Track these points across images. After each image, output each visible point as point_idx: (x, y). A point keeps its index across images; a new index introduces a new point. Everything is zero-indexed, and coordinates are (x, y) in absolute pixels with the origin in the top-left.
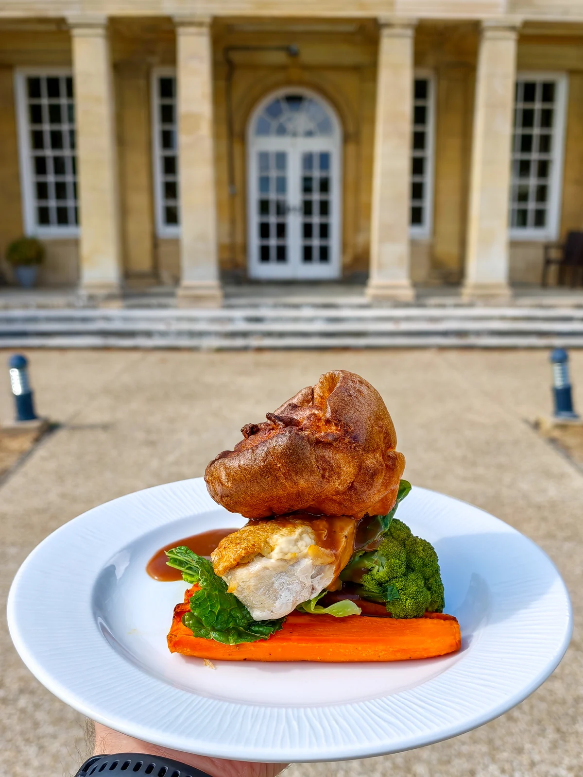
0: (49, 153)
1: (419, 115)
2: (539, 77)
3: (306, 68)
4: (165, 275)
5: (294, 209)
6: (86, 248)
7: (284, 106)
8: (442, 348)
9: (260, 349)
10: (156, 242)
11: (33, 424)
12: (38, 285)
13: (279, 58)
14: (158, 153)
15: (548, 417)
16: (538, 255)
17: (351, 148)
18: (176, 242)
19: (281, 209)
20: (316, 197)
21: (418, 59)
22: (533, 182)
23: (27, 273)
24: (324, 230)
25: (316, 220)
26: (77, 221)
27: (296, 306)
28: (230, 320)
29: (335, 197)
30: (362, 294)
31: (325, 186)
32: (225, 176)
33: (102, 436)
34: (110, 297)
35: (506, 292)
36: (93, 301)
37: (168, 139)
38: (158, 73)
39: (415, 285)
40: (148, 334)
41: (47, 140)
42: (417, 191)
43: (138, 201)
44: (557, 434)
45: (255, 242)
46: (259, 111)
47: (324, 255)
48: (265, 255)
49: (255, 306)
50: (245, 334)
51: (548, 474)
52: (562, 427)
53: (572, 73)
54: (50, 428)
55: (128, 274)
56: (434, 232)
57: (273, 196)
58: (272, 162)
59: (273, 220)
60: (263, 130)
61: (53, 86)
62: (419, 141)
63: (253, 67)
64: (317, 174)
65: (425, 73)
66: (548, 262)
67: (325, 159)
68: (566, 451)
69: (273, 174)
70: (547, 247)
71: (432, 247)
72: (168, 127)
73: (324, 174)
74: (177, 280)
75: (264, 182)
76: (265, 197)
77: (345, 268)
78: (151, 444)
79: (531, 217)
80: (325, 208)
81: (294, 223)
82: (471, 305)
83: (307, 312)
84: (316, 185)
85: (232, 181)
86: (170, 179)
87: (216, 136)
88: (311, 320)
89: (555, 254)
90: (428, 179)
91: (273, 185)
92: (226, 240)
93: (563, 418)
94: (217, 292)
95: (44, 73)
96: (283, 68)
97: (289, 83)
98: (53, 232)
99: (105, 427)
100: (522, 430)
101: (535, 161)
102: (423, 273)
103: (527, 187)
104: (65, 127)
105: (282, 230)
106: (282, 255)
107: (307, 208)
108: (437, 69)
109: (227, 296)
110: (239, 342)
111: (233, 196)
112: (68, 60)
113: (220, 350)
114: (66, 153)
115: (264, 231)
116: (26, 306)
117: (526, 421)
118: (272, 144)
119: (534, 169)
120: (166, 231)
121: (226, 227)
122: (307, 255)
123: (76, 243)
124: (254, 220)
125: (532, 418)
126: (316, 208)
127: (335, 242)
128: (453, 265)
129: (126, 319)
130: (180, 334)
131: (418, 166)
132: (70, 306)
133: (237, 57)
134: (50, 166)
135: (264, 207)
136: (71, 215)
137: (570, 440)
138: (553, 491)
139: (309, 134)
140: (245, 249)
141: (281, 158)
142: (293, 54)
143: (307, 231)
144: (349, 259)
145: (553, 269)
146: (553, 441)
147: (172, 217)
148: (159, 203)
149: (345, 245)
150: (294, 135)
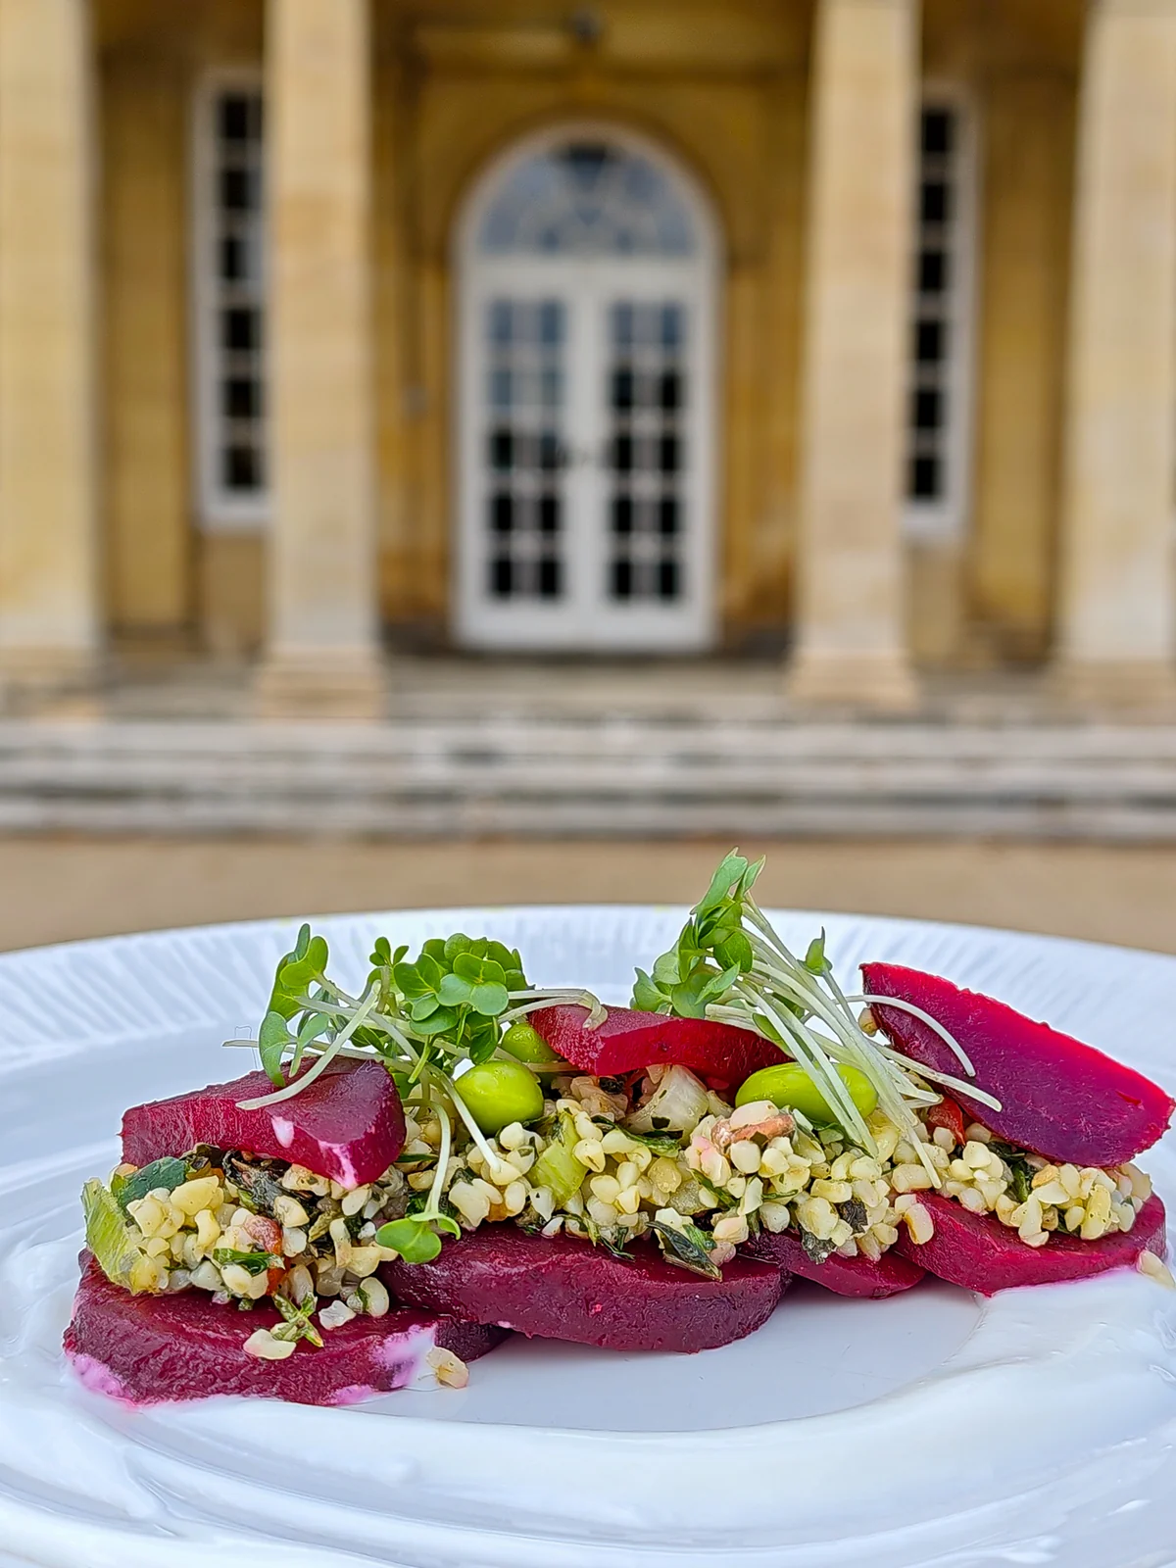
1: (933, 204)
3: (622, 72)
4: (222, 633)
5: (586, 456)
8: (996, 840)
9: (490, 838)
10: (196, 542)
13: (542, 44)
14: (208, 295)
17: (746, 292)
18: (255, 545)
19: (552, 456)
20: (646, 424)
21: (931, 51)
24: (669, 516)
25: (646, 485)
27: (590, 720)
28: (406, 757)
29: (699, 425)
31: (670, 393)
32: (394, 361)
34: (67, 693)
37: (233, 260)
38: (216, 77)
39: (922, 667)
40: (173, 794)
42: (926, 410)
43: (148, 424)
45: (474, 546)
47: (668, 582)
48: (503, 580)
49: (474, 717)
50: (444, 796)
55: (118, 627)
56: (976, 521)
57: (527, 419)
58: (526, 328)
59: (525, 485)
60: (502, 236)
62: (931, 273)
63: (476, 70)
64: (648, 362)
65: (948, 90)
67: (670, 326)
69: (528, 360)
71: (967, 565)
72: (236, 228)
73: (671, 364)
74: (254, 648)
75: (502, 386)
76: (503, 423)
77: (728, 617)
80: (670, 455)
81: (586, 493)
83: (621, 737)
84: (646, 391)
85: (413, 373)
86: (241, 367)
87: (376, 253)
88: (629, 758)
90: (958, 377)
91: (528, 389)
92: (394, 537)
94: (370, 683)
96: (556, 73)
97: (571, 109)
102: (944, 632)
105: (549, 515)
106: (549, 581)
107: (622, 454)
108: (985, 82)
110: (430, 817)
111: (416, 418)
113: (377, 839)
115: (502, 513)
118: (527, 278)
120: (226, 511)
121: (394, 506)
122: (622, 582)
124: (475, 483)
126: (647, 453)
127: (698, 547)
128: (1025, 613)
129: (113, 754)
130: (264, 794)
131: (928, 342)
133: (436, 41)
135: (503, 448)
139: (625, 244)
140: (446, 563)
141: (551, 322)
142: (585, 36)
143: (623, 516)
144: (739, 592)
147: (244, 471)
148: (211, 431)
149: (726, 557)
150: (588, 255)
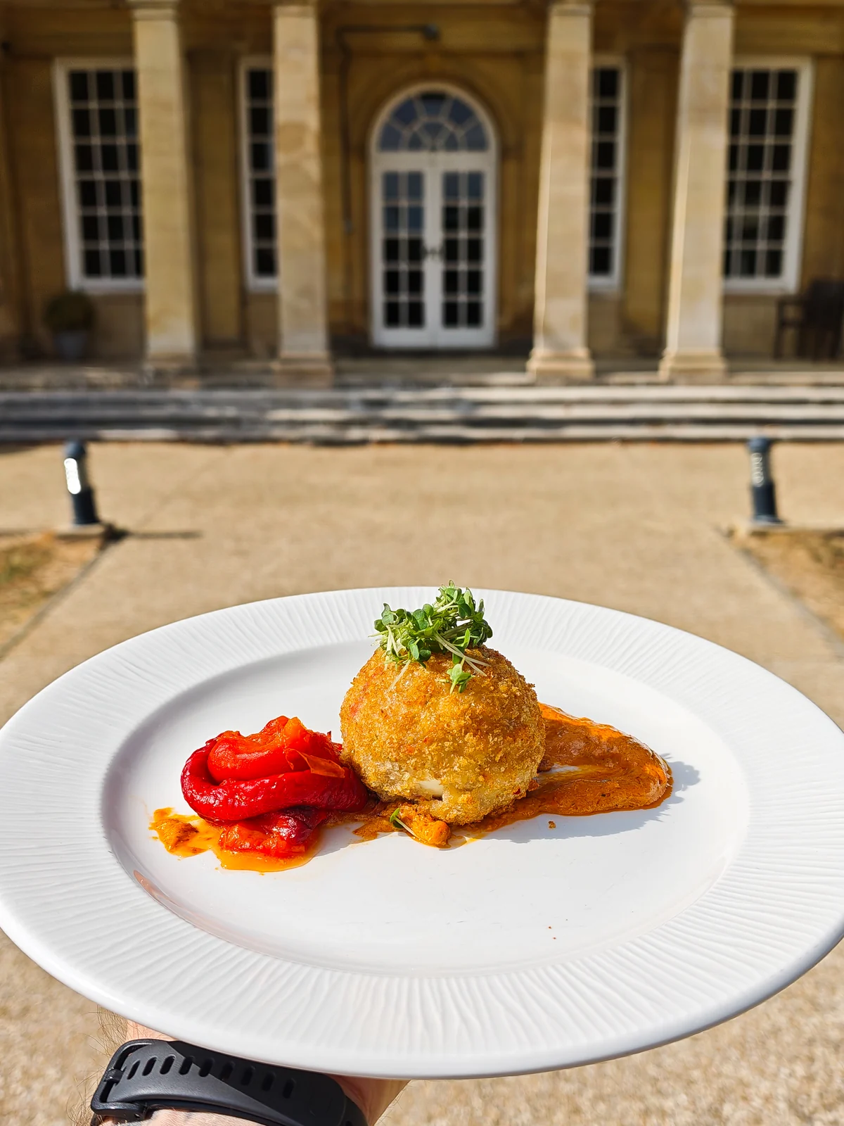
0: (99, 176)
1: (605, 120)
2: (774, 64)
3: (450, 54)
4: (257, 345)
5: (433, 252)
6: (152, 307)
7: (420, 107)
8: (627, 441)
9: (383, 443)
10: (244, 297)
11: (95, 529)
12: (87, 357)
13: (412, 41)
14: (247, 174)
15: (744, 523)
16: (768, 314)
17: (512, 167)
18: (271, 298)
19: (416, 250)
20: (463, 235)
21: (600, 41)
22: (764, 212)
23: (71, 342)
24: (475, 282)
25: (463, 266)
26: (139, 270)
27: (431, 385)
28: (346, 404)
29: (489, 235)
30: (522, 369)
31: (475, 219)
32: (338, 205)
34: (186, 373)
35: (719, 365)
36: (161, 379)
37: (261, 157)
38: (246, 64)
39: (594, 355)
40: (235, 422)
41: (98, 158)
42: (602, 226)
43: (221, 241)
44: (754, 543)
45: (379, 298)
46: (384, 116)
47: (474, 317)
48: (392, 318)
49: (377, 385)
50: (364, 423)
51: (732, 589)
52: (760, 535)
53: (819, 58)
54: (115, 535)
55: (207, 341)
56: (626, 282)
57: (403, 234)
58: (403, 187)
59: (404, 267)
60: (391, 142)
61: (105, 79)
62: (604, 155)
63: (375, 54)
64: (464, 203)
65: (611, 60)
66: (782, 324)
67: (475, 181)
68: (761, 564)
69: (404, 203)
70: (782, 302)
71: (622, 303)
72: (260, 139)
73: (474, 204)
74: (272, 352)
75: (392, 216)
76: (392, 236)
77: (501, 333)
79: (761, 262)
80: (475, 250)
81: (433, 271)
82: (670, 383)
84: (463, 218)
85: (347, 213)
86: (264, 211)
87: (325, 152)
88: (452, 404)
89: (792, 313)
90: (618, 209)
91: (404, 218)
92: (339, 295)
93: (763, 523)
94: (327, 367)
95: (90, 65)
96: (418, 55)
97: (426, 76)
98: (104, 285)
100: (711, 539)
101: (767, 182)
102: (608, 340)
103: (756, 219)
104: (121, 141)
105: (416, 281)
106: (416, 317)
107: (450, 251)
108: (630, 55)
109: (339, 372)
111: (348, 233)
112: (127, 47)
114: (124, 175)
115: (392, 282)
116: (72, 386)
117: (717, 529)
118: (404, 161)
119: (765, 194)
121: (338, 279)
122: (451, 316)
123: (138, 300)
124: (378, 268)
125: (725, 526)
126: (463, 250)
127: (488, 298)
128: (649, 328)
129: (205, 402)
131: (602, 191)
132: (131, 385)
133: (356, 41)
134: (102, 194)
135: (391, 249)
136: (130, 261)
137: (769, 549)
138: (733, 606)
139: (452, 145)
140: (365, 306)
141: (416, 181)
142: (431, 35)
143: (450, 281)
144: (507, 320)
145: (790, 334)
146: (747, 552)
147: (266, 264)
148: (249, 245)
149: (501, 303)
150: (433, 149)
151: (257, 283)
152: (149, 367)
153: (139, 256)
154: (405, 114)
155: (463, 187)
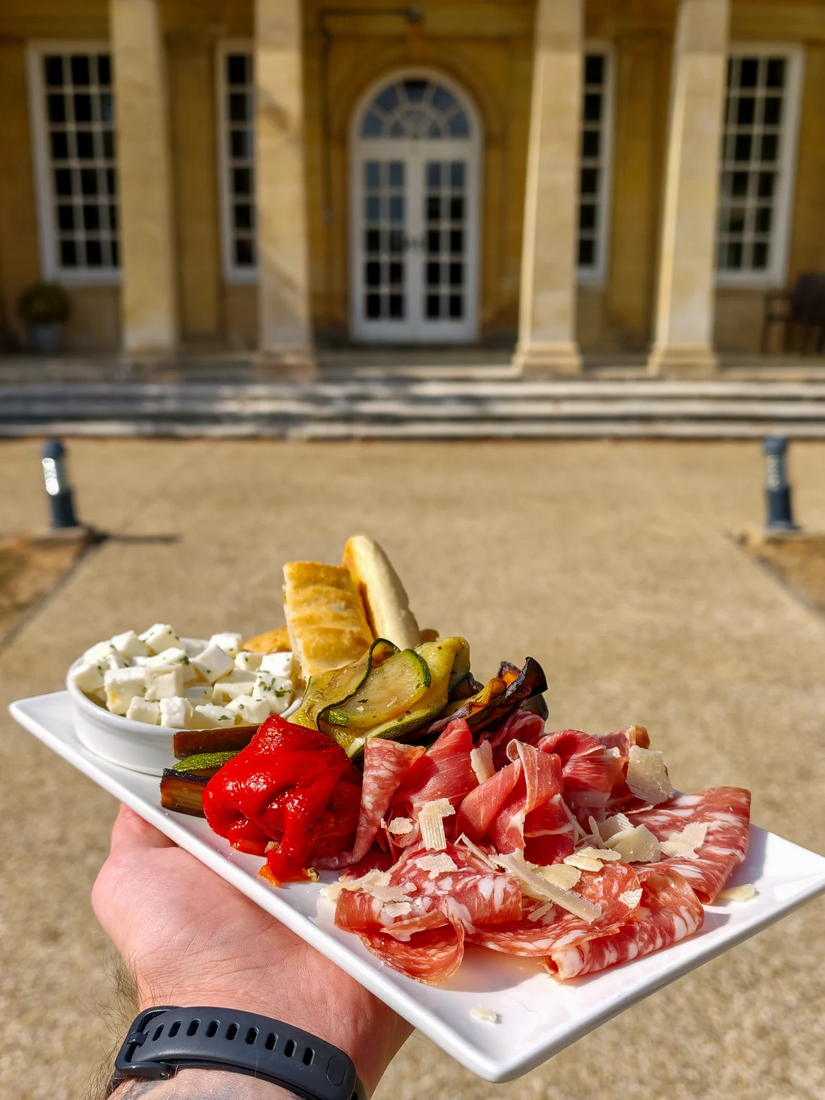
0: (75, 164)
1: (592, 107)
2: (762, 51)
3: (432, 39)
4: (236, 336)
5: (415, 243)
6: (130, 297)
7: (402, 94)
8: (617, 439)
9: (368, 439)
10: (222, 289)
11: (75, 533)
12: (62, 350)
13: (395, 25)
14: (225, 163)
15: (758, 530)
16: (756, 310)
17: (495, 156)
18: (252, 291)
19: (398, 243)
20: (445, 225)
21: (591, 26)
22: (751, 203)
23: (47, 334)
24: (457, 274)
25: (445, 258)
26: (116, 261)
27: (418, 380)
28: (328, 400)
29: (472, 226)
30: (508, 362)
31: (457, 209)
32: (319, 196)
33: (162, 551)
34: (164, 368)
35: (709, 360)
36: (139, 373)
37: (240, 144)
38: (224, 49)
39: (582, 349)
40: (215, 418)
41: (73, 145)
42: (587, 217)
43: (199, 230)
44: (770, 551)
45: (359, 290)
46: (365, 102)
47: (456, 308)
48: (373, 308)
49: (360, 380)
50: (348, 419)
51: (753, 602)
52: (776, 542)
53: (811, 44)
54: (95, 539)
55: (187, 335)
56: (611, 276)
57: (385, 225)
58: (384, 175)
59: (385, 258)
60: (372, 129)
61: (80, 64)
62: (590, 144)
63: (357, 39)
64: (446, 193)
65: (600, 46)
66: (770, 319)
67: (458, 172)
68: (780, 573)
69: (386, 192)
70: (769, 296)
71: (606, 297)
72: (239, 126)
73: (457, 193)
74: (252, 344)
75: (372, 207)
76: (373, 226)
77: (485, 326)
78: (228, 561)
79: (748, 254)
80: (457, 241)
81: (415, 263)
82: (660, 378)
83: (434, 389)
84: (445, 208)
85: (328, 202)
86: (242, 200)
87: (308, 139)
88: (439, 400)
89: (780, 307)
90: (604, 199)
91: (385, 210)
92: (319, 288)
93: (779, 530)
94: (307, 360)
95: (67, 48)
96: (401, 39)
97: (408, 61)
98: (82, 276)
99: (168, 540)
100: (721, 545)
101: (754, 173)
102: (593, 333)
103: (743, 211)
104: (97, 127)
105: (397, 272)
106: (397, 308)
107: (433, 241)
108: (617, 41)
109: (321, 365)
110: (338, 429)
111: (329, 224)
112: (103, 30)
113: (313, 440)
114: (99, 163)
115: (373, 274)
116: (48, 380)
117: (729, 535)
118: (385, 150)
119: (753, 185)
121: (320, 269)
122: (433, 308)
123: (115, 291)
124: (359, 259)
125: (737, 531)
126: (445, 242)
127: (471, 289)
128: (636, 323)
129: (185, 399)
130: (258, 418)
131: (588, 181)
132: (108, 380)
133: (337, 25)
134: (77, 183)
135: (373, 240)
136: (106, 252)
137: (787, 558)
138: (759, 623)
139: (435, 133)
140: (346, 298)
141: (397, 171)
142: (413, 18)
143: (432, 274)
144: (490, 313)
145: (777, 330)
146: (764, 561)
147: (245, 254)
148: (228, 234)
149: (485, 295)
150: (416, 137)
151: (235, 274)
152: (126, 361)
153: (115, 247)
154: (386, 101)
155: (445, 176)
